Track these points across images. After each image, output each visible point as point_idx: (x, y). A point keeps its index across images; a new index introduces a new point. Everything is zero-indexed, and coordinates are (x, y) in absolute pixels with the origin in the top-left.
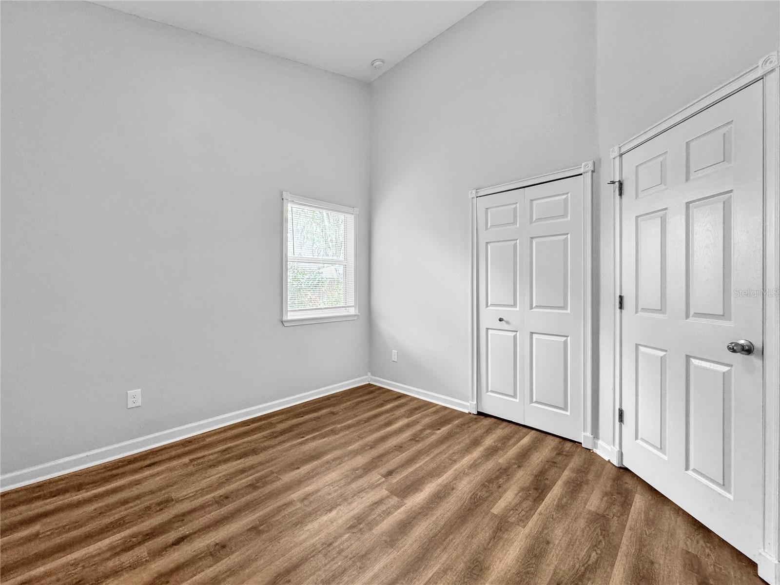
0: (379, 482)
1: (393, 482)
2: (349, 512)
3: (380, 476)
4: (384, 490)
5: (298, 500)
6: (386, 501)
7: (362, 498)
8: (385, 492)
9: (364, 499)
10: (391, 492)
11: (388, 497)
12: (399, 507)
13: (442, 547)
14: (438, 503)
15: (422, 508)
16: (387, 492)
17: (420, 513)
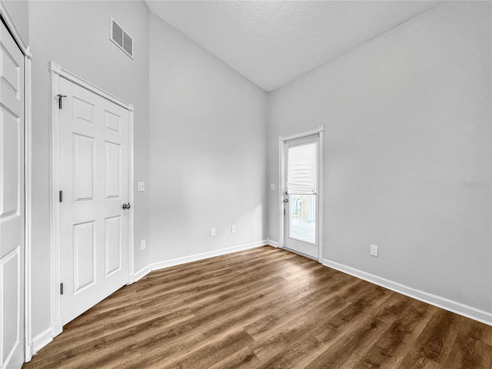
0: (259, 349)
1: (247, 347)
2: (280, 328)
3: (257, 356)
4: (256, 341)
5: (321, 342)
6: (256, 331)
7: (273, 337)
8: (256, 338)
9: (271, 336)
10: (251, 337)
11: (254, 334)
12: (248, 326)
13: (233, 305)
14: (222, 325)
15: (233, 324)
16: (254, 338)
17: (236, 321)
